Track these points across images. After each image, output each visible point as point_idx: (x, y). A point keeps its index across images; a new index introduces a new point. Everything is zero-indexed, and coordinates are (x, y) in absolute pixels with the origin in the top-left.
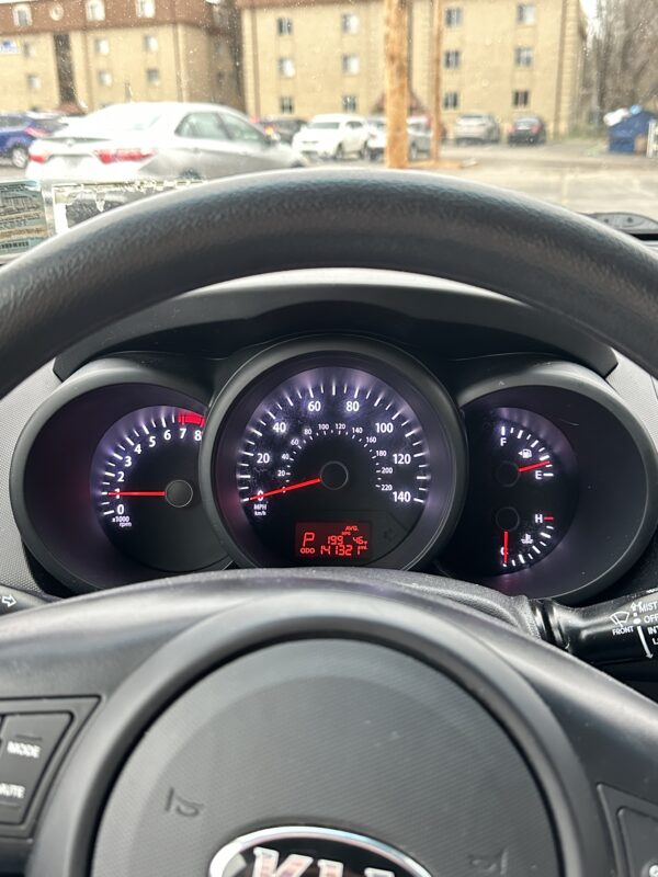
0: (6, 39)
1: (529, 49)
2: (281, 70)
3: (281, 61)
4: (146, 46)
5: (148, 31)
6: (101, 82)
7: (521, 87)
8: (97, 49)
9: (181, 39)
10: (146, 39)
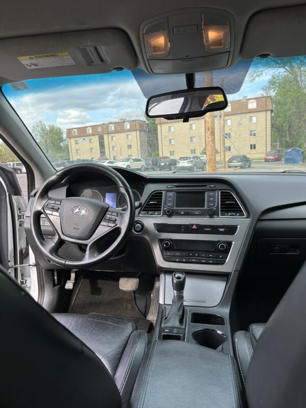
0: (84, 138)
1: (255, 131)
2: (170, 143)
3: (170, 140)
4: (127, 138)
5: (128, 133)
6: (113, 149)
7: (253, 143)
8: (112, 139)
9: (138, 135)
10: (127, 135)
